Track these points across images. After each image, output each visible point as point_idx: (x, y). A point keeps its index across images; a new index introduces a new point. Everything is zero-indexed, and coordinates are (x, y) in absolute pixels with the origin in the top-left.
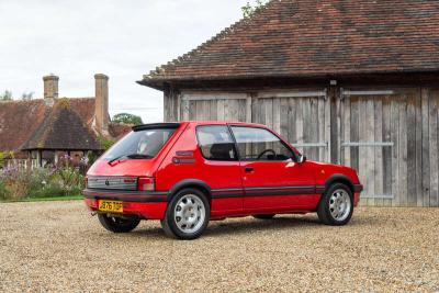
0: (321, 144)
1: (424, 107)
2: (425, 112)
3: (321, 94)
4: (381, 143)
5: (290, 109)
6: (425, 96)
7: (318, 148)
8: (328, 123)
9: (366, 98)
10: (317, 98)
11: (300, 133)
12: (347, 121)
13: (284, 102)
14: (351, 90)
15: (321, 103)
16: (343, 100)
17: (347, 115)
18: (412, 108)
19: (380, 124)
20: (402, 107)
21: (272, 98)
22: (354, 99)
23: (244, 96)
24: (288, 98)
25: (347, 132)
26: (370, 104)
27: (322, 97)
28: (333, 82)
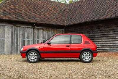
0: (31, 39)
1: (51, 32)
2: (51, 33)
3: (31, 27)
4: (43, 40)
5: (24, 30)
6: (51, 30)
7: (30, 40)
8: (32, 34)
9: (40, 29)
10: (30, 28)
11: (26, 36)
12: (36, 34)
13: (23, 28)
14: (37, 27)
15: (31, 29)
16: (36, 29)
17: (36, 33)
18: (49, 32)
19: (43, 35)
20: (47, 32)
21: (20, 27)
22: (38, 29)
23: (12, 25)
24: (24, 27)
25: (36, 37)
26: (41, 30)
27: (31, 28)
28: (34, 24)
